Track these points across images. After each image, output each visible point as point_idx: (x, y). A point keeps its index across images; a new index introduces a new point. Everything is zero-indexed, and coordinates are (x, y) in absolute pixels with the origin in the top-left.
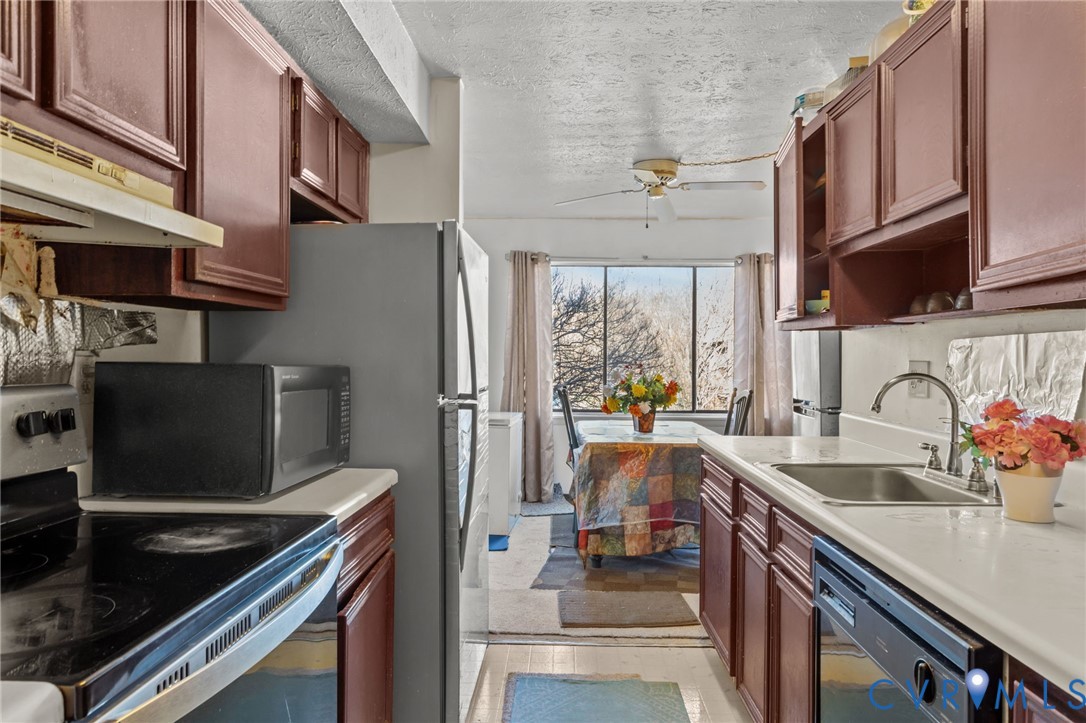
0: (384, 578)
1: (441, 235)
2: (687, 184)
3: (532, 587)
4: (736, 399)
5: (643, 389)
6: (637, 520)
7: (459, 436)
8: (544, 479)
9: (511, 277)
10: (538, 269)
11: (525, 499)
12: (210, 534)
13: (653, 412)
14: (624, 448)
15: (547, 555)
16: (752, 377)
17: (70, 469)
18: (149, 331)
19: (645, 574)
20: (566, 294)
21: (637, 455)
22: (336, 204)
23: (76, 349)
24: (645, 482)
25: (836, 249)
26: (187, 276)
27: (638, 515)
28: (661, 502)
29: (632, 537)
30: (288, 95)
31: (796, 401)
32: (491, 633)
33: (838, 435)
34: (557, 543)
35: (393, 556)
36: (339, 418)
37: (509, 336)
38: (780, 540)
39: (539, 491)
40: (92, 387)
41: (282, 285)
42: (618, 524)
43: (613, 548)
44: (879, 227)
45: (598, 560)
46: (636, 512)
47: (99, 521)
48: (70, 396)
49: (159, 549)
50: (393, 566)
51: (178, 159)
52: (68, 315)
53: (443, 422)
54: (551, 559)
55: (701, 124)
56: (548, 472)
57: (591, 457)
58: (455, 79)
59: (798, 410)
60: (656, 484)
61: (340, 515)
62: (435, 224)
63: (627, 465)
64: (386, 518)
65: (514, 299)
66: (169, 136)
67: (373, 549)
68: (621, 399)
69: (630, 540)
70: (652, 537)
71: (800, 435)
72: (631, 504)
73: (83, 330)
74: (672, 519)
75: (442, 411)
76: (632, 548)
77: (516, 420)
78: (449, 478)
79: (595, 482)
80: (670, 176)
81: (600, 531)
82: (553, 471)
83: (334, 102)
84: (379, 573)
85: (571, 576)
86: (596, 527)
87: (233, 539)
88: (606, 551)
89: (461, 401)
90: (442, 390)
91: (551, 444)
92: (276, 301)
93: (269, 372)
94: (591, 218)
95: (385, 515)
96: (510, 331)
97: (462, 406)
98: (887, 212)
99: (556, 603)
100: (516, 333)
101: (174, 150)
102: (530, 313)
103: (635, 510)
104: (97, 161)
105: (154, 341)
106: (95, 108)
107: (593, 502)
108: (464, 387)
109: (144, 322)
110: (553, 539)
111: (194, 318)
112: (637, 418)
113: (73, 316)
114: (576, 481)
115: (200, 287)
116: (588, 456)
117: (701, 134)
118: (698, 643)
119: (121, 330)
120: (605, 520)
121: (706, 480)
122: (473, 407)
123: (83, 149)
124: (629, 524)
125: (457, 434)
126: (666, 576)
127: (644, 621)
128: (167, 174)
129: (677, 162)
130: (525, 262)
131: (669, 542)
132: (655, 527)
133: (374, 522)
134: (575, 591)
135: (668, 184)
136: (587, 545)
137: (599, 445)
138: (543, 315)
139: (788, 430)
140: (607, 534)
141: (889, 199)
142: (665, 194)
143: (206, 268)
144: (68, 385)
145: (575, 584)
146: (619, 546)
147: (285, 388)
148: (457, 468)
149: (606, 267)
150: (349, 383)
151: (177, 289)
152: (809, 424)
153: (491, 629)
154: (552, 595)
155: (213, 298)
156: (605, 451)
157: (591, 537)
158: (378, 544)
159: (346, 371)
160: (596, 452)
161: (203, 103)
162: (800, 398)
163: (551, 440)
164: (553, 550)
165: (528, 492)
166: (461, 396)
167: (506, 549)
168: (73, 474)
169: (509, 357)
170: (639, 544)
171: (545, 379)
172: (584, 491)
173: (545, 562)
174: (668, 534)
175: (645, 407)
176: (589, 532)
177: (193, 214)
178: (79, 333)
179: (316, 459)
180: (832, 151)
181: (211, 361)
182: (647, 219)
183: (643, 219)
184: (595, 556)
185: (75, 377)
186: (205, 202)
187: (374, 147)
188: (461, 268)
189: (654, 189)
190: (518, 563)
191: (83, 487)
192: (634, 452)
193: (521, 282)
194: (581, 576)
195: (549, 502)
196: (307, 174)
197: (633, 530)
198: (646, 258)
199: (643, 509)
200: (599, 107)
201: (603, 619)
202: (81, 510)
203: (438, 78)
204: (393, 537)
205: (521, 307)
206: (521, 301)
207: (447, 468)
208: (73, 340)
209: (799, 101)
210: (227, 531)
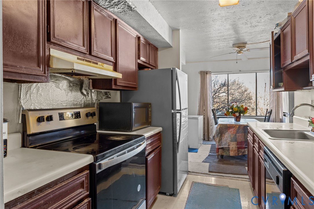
0: (158, 152)
1: (172, 71)
2: (249, 49)
3: (203, 162)
4: (268, 112)
5: (237, 109)
6: (233, 146)
7: (177, 120)
8: (210, 134)
9: (200, 78)
10: (208, 76)
11: (204, 139)
12: (119, 137)
13: (240, 115)
14: (229, 125)
15: (208, 154)
16: (275, 106)
17: (95, 124)
18: (109, 96)
19: (236, 161)
20: (220, 82)
21: (233, 128)
22: (149, 64)
23: (96, 100)
24: (236, 135)
25: (284, 68)
26: (116, 84)
27: (233, 145)
28: (240, 141)
29: (232, 150)
30: (137, 41)
31: (284, 113)
32: (189, 171)
33: (293, 123)
34: (212, 151)
35: (161, 147)
36: (149, 115)
37: (200, 95)
38: (261, 149)
39: (209, 138)
40: (99, 107)
41: (136, 85)
42: (227, 146)
43: (226, 153)
44: (292, 63)
45: (222, 156)
46: (233, 144)
47: (100, 134)
48: (95, 109)
49: (110, 139)
50: (161, 150)
51: (113, 60)
52: (94, 93)
53: (173, 116)
54: (209, 155)
55: (250, 33)
56: (211, 133)
57: (220, 128)
58: (179, 30)
59: (285, 115)
60: (239, 136)
61: (146, 136)
62: (171, 68)
63: (230, 130)
64: (159, 138)
65: (201, 85)
66: (112, 56)
67: (155, 145)
68: (230, 112)
69: (231, 151)
70: (238, 151)
71: (285, 122)
72: (231, 141)
73: (97, 96)
74: (244, 146)
75: (173, 114)
76: (232, 154)
77: (201, 118)
78: (174, 130)
79: (221, 135)
80: (243, 48)
81: (222, 148)
82: (212, 132)
83: (148, 40)
84: (157, 151)
85: (214, 160)
86: (221, 147)
87: (124, 138)
88: (224, 154)
89: (177, 111)
90: (173, 109)
91: (212, 125)
92: (135, 88)
93: (131, 104)
94: (223, 60)
95: (158, 138)
96: (200, 93)
97: (177, 113)
98: (293, 58)
99: (208, 166)
100: (202, 94)
101: (113, 58)
102: (206, 88)
103: (232, 143)
104: (99, 63)
105: (110, 98)
106: (98, 53)
107: (220, 140)
108: (178, 108)
109: (108, 94)
110: (210, 150)
111: (119, 92)
112: (235, 117)
113: (95, 93)
114: (215, 134)
115: (118, 86)
116: (219, 127)
117: (251, 35)
118: (247, 180)
119: (104, 96)
120: (223, 145)
121: (249, 134)
122: (180, 113)
123: (96, 61)
124: (231, 147)
125: (176, 119)
126: (242, 162)
127: (232, 173)
128: (111, 63)
129: (246, 43)
130: (204, 74)
131: (243, 153)
132: (238, 148)
133: (156, 139)
134: (214, 164)
135: (243, 50)
136: (218, 152)
137: (222, 125)
138: (209, 89)
139: (281, 121)
140: (224, 149)
141: (294, 54)
142: (242, 53)
143: (119, 82)
144: (94, 107)
145: (215, 162)
146: (228, 153)
147: (135, 108)
148: (176, 127)
149: (228, 74)
150: (151, 107)
151: (114, 87)
152: (287, 119)
153: (189, 170)
154: (208, 164)
155: (121, 88)
156: (224, 126)
157: (220, 150)
158: (157, 144)
159: (150, 104)
160: (221, 126)
161: (118, 48)
162: (285, 112)
163: (212, 123)
164: (210, 153)
165: (205, 138)
166: (177, 110)
167: (197, 152)
168: (95, 125)
169: (200, 100)
170: (234, 153)
171: (210, 106)
172: (218, 137)
173: (207, 156)
174: (243, 150)
175: (237, 114)
176: (219, 149)
177: (117, 72)
178: (96, 96)
179: (143, 124)
180: (282, 40)
181: (122, 102)
182: (237, 60)
183: (235, 60)
184: (221, 155)
185: (96, 106)
186: (119, 68)
187: (159, 49)
188: (177, 79)
189: (239, 52)
190: (200, 156)
191: (97, 128)
192: (232, 127)
193: (203, 79)
194: (217, 160)
195: (211, 141)
196: (142, 58)
197: (232, 148)
198: (240, 71)
199: (235, 143)
200: (219, 32)
201: (220, 171)
202: (97, 132)
203: (174, 31)
204: (161, 143)
205: (203, 86)
206: (203, 85)
207: (174, 127)
208: (95, 98)
209: (277, 25)
210: (123, 137)
